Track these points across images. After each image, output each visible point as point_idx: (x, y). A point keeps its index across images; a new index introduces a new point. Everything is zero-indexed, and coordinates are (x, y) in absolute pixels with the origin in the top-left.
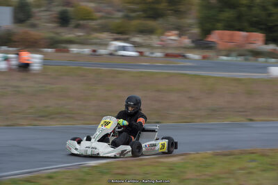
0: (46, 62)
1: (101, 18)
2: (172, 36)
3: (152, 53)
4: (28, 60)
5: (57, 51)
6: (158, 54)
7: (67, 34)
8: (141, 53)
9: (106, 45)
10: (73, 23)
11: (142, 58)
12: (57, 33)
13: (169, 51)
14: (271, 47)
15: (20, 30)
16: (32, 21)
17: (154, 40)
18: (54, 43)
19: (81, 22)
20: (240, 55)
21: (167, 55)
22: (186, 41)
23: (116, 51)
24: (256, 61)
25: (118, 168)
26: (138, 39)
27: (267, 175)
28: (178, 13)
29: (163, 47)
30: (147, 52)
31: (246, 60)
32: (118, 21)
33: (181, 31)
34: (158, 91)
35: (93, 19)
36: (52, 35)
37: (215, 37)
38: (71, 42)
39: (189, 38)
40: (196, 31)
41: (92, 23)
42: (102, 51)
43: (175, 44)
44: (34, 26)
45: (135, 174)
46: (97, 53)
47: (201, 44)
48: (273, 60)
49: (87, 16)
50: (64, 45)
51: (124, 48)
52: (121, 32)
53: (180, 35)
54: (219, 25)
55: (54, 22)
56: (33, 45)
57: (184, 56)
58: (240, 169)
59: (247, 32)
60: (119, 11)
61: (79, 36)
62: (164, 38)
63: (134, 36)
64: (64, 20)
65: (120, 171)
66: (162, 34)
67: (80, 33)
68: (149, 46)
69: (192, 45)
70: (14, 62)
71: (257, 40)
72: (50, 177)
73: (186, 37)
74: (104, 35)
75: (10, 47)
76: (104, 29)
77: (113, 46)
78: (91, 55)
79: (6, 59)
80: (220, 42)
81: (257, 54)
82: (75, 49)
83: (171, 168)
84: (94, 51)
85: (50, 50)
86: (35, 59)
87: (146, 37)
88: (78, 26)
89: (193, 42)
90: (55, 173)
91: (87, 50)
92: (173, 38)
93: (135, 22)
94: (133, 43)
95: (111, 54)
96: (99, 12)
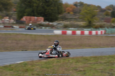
2: (7, 19)
21: (5, 27)
22: (12, 21)
40: (15, 16)
43: (8, 22)
47: (19, 22)
54: (25, 14)
80: (26, 21)
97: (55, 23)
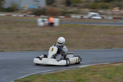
0: (61, 22)
2: (116, 10)
3: (108, 17)
4: (53, 21)
5: (65, 17)
6: (110, 18)
7: (70, 9)
8: (102, 17)
9: (87, 14)
10: (73, 4)
11: (103, 19)
12: (66, 9)
13: (115, 16)
15: (49, 8)
16: (55, 4)
17: (109, 12)
18: (64, 14)
19: (76, 4)
21: (114, 18)
23: (92, 17)
26: (101, 11)
29: (113, 15)
30: (105, 17)
32: (92, 3)
33: (121, 7)
34: (111, 34)
35: (81, 3)
36: (63, 10)
38: (72, 13)
41: (81, 5)
42: (85, 17)
43: (118, 13)
44: (55, 6)
45: (101, 71)
46: (83, 18)
50: (68, 14)
51: (95, 15)
52: (94, 8)
53: (120, 9)
55: (64, 4)
56: (55, 15)
63: (99, 10)
64: (68, 4)
65: (94, 70)
66: (112, 9)
67: (75, 9)
68: (106, 14)
70: (47, 22)
72: (63, 73)
73: (122, 10)
74: (86, 10)
75: (45, 16)
76: (86, 7)
77: (90, 14)
78: (81, 18)
79: (43, 21)
82: (73, 16)
84: (82, 17)
85: (62, 17)
86: (56, 21)
87: (105, 10)
88: (74, 6)
90: (65, 71)
91: (79, 16)
92: (117, 10)
93: (100, 4)
94: (99, 13)
95: (89, 18)
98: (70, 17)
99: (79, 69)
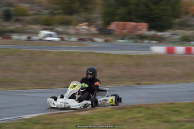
1: (34, 14)
3: (70, 39)
5: (3, 38)
7: (10, 26)
8: (62, 39)
9: (37, 33)
10: (14, 18)
11: (63, 42)
12: (3, 26)
14: (153, 33)
17: (71, 30)
18: (1, 33)
19: (20, 18)
20: (131, 39)
21: (80, 40)
22: (93, 30)
23: (44, 37)
24: (142, 42)
25: (46, 120)
26: (60, 29)
27: (150, 122)
28: (87, 10)
29: (77, 34)
30: (66, 38)
31: (136, 42)
32: (46, 16)
33: (90, 22)
35: (27, 16)
37: (113, 26)
38: (13, 32)
39: (95, 27)
40: (100, 22)
41: (27, 18)
42: (34, 38)
45: (58, 123)
46: (31, 39)
47: (104, 31)
48: (154, 42)
49: (24, 13)
50: (7, 34)
51: (50, 36)
52: (48, 24)
53: (89, 26)
54: (116, 18)
57: (92, 40)
58: (131, 118)
59: (136, 22)
60: (46, 9)
61: (19, 27)
62: (78, 27)
63: (57, 27)
64: (8, 17)
65: (47, 122)
66: (77, 25)
68: (68, 34)
69: (97, 32)
71: (143, 28)
73: (93, 27)
74: (36, 27)
76: (36, 22)
77: (42, 34)
78: (27, 40)
80: (117, 30)
81: (142, 38)
82: (15, 37)
83: (83, 118)
84: (29, 38)
87: (65, 27)
88: (17, 21)
89: (98, 30)
91: (24, 37)
92: (84, 27)
93: (57, 17)
94: (56, 31)
95: (41, 40)
96: (32, 10)
97: (166, 34)
98: (10, 38)
99: (23, 121)
